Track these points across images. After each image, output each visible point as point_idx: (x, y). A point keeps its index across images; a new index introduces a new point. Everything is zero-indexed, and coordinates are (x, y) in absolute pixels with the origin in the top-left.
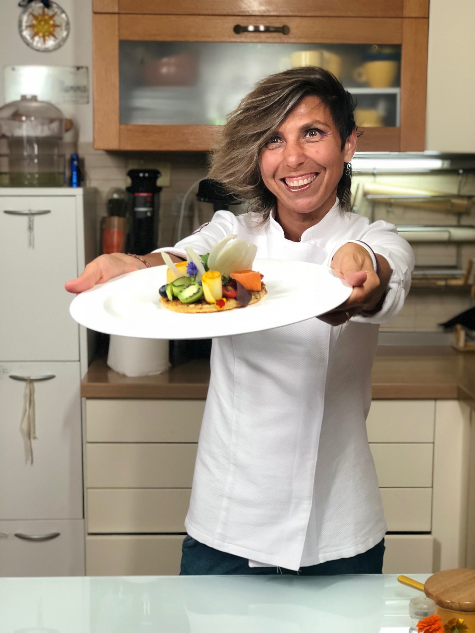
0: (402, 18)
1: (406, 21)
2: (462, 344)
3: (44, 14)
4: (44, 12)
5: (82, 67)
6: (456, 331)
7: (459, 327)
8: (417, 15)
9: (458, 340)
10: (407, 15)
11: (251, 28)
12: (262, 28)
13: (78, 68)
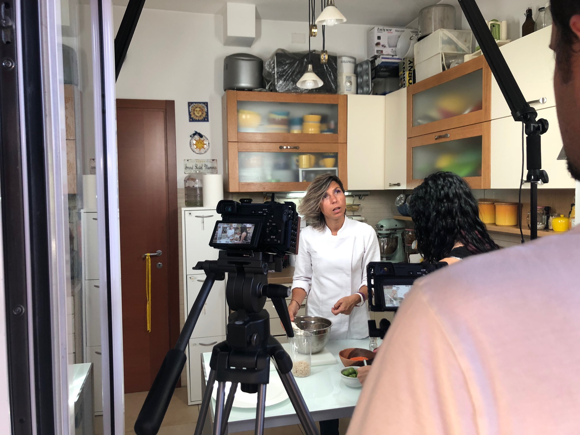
0: (338, 143)
1: (339, 144)
3: (200, 140)
4: (200, 139)
5: (215, 160)
8: (343, 142)
10: (340, 142)
11: (285, 147)
12: (289, 147)
13: (213, 160)
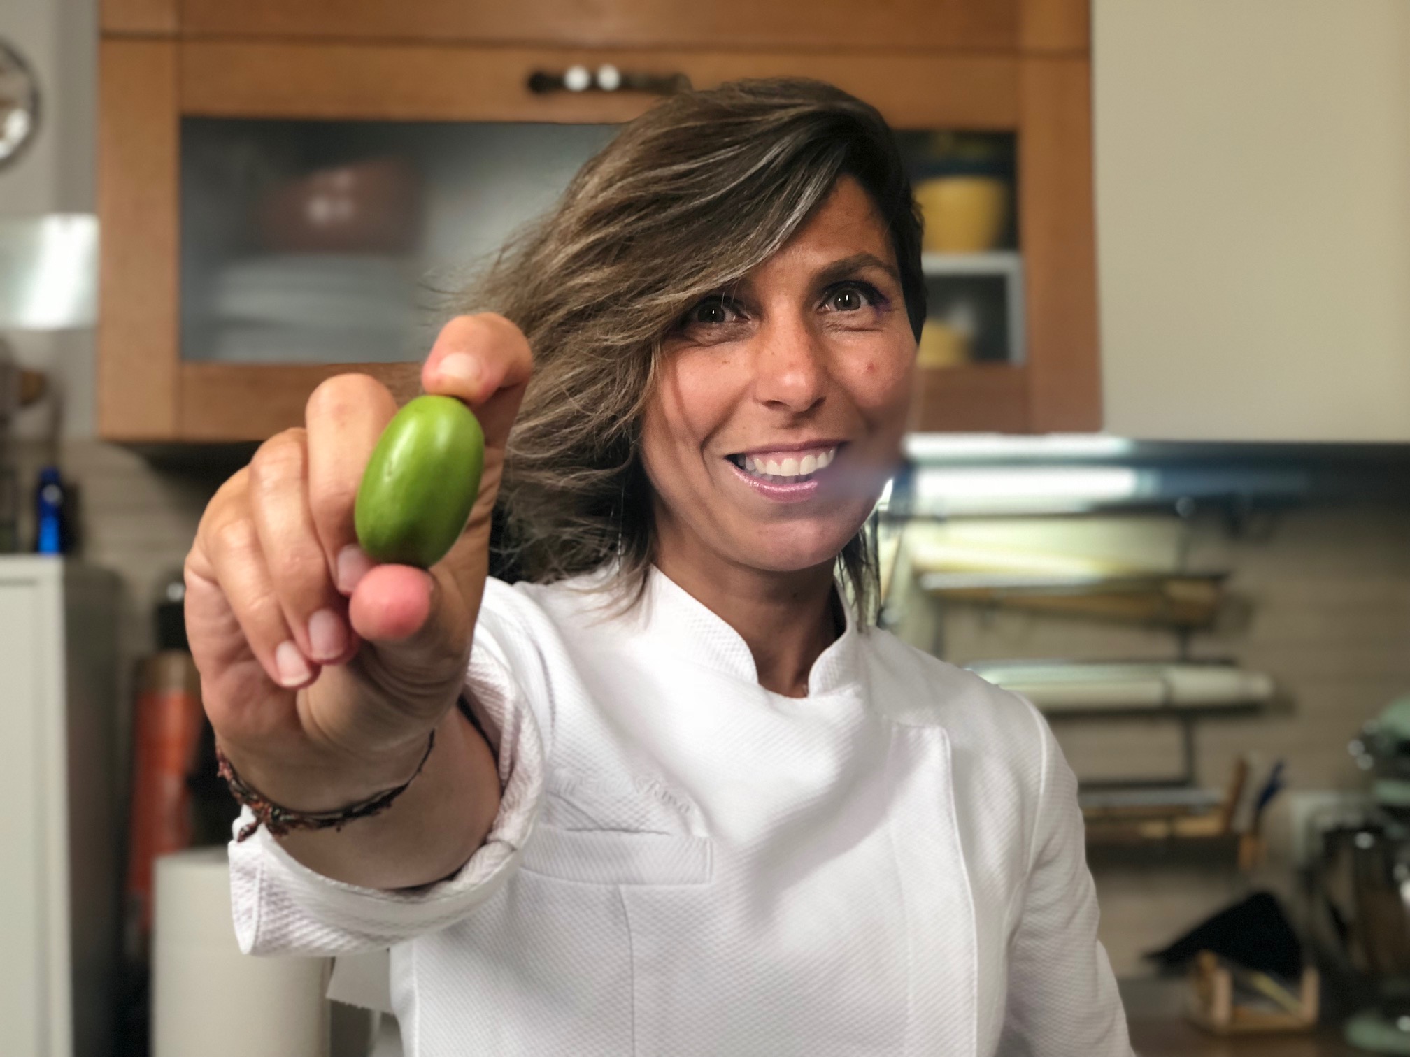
0: (1018, 54)
2: (1221, 1010)
6: (1201, 974)
7: (1208, 960)
9: (1208, 1000)
10: (1035, 47)
11: (577, 78)
12: (610, 81)
